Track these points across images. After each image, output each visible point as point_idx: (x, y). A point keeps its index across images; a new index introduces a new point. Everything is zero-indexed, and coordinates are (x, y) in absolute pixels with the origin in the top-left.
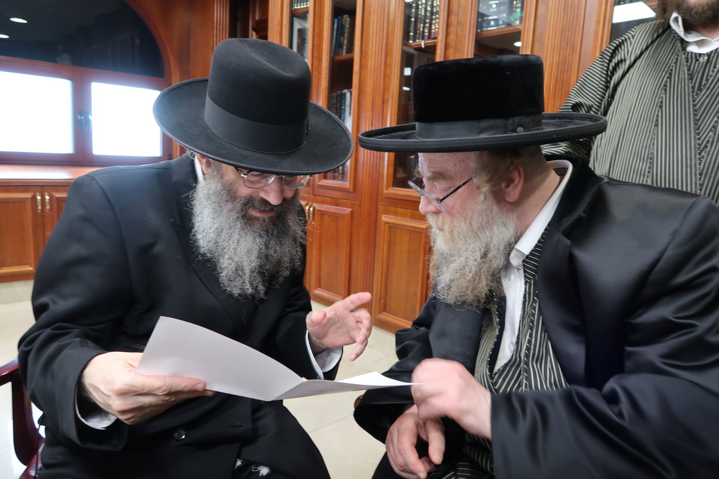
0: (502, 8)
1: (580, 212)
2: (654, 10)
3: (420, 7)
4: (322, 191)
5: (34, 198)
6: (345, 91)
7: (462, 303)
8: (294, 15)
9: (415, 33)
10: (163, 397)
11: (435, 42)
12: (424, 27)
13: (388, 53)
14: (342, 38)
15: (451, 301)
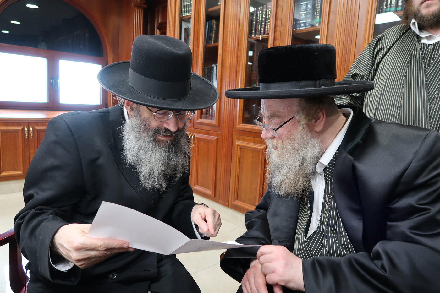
0: (308, 16)
1: (358, 139)
2: (400, 17)
3: (259, 15)
4: (199, 126)
5: (23, 129)
6: (213, 65)
7: (288, 195)
8: (182, 20)
9: (256, 31)
10: (103, 252)
11: (268, 36)
12: (261, 28)
13: (239, 43)
14: (212, 33)
15: (281, 193)
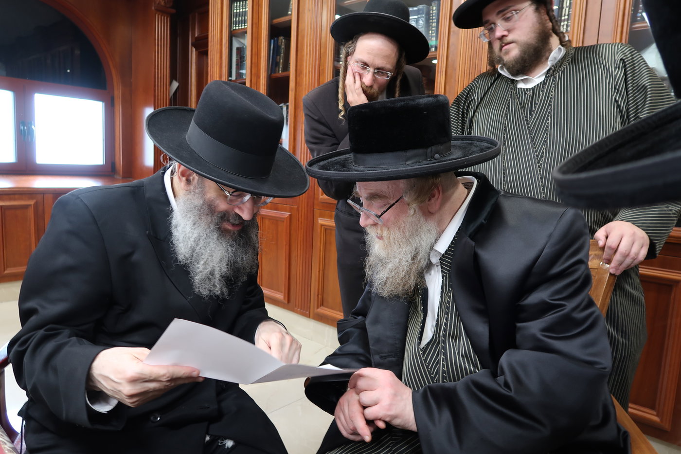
1: (482, 219)
6: (282, 105)
7: (394, 296)
8: (232, 35)
10: (165, 383)
13: (321, 73)
14: (279, 57)
15: (385, 294)
